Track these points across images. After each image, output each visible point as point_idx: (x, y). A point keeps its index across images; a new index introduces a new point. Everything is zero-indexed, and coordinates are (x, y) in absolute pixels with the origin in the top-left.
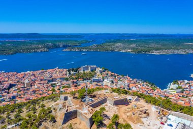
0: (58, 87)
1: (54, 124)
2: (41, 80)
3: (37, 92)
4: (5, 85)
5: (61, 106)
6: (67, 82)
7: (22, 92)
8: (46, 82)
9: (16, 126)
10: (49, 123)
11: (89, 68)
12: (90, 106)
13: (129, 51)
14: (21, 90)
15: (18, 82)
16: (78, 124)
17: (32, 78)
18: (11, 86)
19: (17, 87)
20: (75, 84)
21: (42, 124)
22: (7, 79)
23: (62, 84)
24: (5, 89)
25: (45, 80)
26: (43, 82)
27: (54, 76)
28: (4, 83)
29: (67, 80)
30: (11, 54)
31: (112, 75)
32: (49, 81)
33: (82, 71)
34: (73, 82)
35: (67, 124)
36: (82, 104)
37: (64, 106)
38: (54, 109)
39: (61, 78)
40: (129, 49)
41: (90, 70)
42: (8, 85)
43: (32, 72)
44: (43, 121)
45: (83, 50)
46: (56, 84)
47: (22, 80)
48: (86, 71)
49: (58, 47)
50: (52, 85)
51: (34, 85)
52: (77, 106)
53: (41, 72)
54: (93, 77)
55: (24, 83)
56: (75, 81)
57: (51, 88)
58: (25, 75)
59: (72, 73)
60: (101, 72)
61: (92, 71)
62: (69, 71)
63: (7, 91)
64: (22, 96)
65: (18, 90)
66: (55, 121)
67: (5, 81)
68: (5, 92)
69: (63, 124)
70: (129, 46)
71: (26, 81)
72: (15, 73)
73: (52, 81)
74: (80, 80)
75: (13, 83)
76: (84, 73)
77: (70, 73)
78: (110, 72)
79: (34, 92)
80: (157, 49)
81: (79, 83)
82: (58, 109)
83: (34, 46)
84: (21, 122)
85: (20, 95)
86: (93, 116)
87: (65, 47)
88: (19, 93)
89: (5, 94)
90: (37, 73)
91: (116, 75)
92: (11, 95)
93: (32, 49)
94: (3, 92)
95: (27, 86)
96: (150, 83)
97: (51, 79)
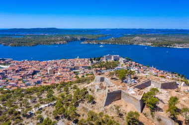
0: (81, 75)
1: (93, 105)
2: (64, 68)
3: (60, 79)
4: (29, 71)
5: (97, 87)
6: (90, 71)
7: (46, 78)
8: (69, 69)
9: (49, 105)
10: (88, 104)
11: (113, 57)
12: (135, 87)
13: (149, 44)
14: (45, 77)
15: (41, 69)
16: (124, 106)
17: (55, 66)
18: (35, 73)
19: (40, 74)
20: (98, 72)
21: (80, 105)
22: (30, 66)
23: (85, 72)
24: (30, 75)
25: (67, 68)
26: (65, 70)
27: (76, 64)
28: (29, 69)
29: (89, 68)
30: (33, 46)
31: (136, 65)
32: (71, 69)
33: (105, 60)
34: (97, 71)
35: (110, 106)
36: (125, 85)
37: (102, 87)
38: (90, 90)
39: (83, 67)
40: (149, 42)
41: (113, 59)
42: (32, 72)
43: (53, 61)
44: (80, 102)
45: (102, 43)
46: (78, 72)
47: (44, 67)
48: (109, 60)
49: (76, 40)
50: (74, 73)
51: (57, 72)
52: (119, 87)
53: (63, 61)
54: (117, 66)
55: (47, 70)
56: (99, 69)
57: (74, 75)
58: (47, 63)
59: (94, 62)
60: (125, 62)
61: (115, 60)
62: (91, 60)
63: (31, 76)
64: (47, 81)
65: (42, 77)
66: (94, 103)
67: (29, 68)
68: (30, 78)
69: (105, 105)
70: (148, 40)
71: (49, 68)
72: (37, 61)
73: (74, 69)
74: (103, 69)
75: (37, 70)
76: (107, 62)
77: (92, 62)
78: (134, 63)
79: (58, 78)
80: (179, 43)
81: (103, 72)
82: (96, 90)
83: (53, 39)
84: (55, 102)
85: (44, 80)
86: (143, 97)
87: (83, 40)
88: (43, 79)
89: (29, 79)
90: (59, 62)
91: (140, 65)
92: (36, 80)
93: (51, 41)
94: (28, 77)
95: (50, 73)
96: (179, 75)
97: (73, 67)
